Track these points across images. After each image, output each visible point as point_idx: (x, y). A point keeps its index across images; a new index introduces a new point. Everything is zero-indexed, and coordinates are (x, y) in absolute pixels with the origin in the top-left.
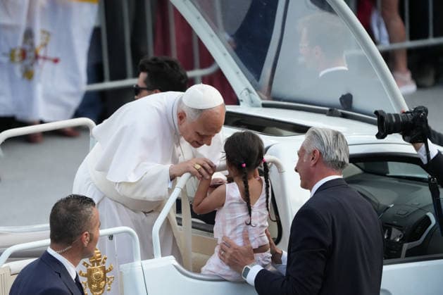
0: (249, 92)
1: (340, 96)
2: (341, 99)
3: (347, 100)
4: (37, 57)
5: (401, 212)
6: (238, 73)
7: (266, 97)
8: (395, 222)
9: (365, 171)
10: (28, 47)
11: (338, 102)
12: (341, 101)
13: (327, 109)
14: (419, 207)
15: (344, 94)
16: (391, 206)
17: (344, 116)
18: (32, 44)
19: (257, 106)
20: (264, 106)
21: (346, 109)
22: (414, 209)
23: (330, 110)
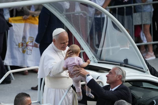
0: (94, 58)
1: (124, 60)
2: (124, 61)
3: (126, 61)
4: (27, 45)
5: (144, 100)
6: (89, 51)
7: (99, 60)
8: (142, 103)
9: (133, 85)
10: (24, 42)
11: (123, 62)
12: (124, 62)
13: (119, 64)
14: (151, 98)
15: (125, 59)
16: (141, 97)
17: (125, 66)
18: (25, 41)
19: (96, 63)
20: (98, 63)
21: (125, 64)
22: (149, 99)
23: (120, 64)
